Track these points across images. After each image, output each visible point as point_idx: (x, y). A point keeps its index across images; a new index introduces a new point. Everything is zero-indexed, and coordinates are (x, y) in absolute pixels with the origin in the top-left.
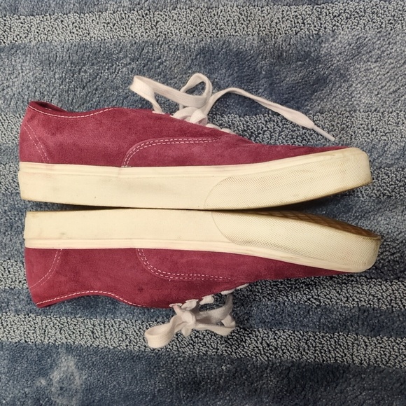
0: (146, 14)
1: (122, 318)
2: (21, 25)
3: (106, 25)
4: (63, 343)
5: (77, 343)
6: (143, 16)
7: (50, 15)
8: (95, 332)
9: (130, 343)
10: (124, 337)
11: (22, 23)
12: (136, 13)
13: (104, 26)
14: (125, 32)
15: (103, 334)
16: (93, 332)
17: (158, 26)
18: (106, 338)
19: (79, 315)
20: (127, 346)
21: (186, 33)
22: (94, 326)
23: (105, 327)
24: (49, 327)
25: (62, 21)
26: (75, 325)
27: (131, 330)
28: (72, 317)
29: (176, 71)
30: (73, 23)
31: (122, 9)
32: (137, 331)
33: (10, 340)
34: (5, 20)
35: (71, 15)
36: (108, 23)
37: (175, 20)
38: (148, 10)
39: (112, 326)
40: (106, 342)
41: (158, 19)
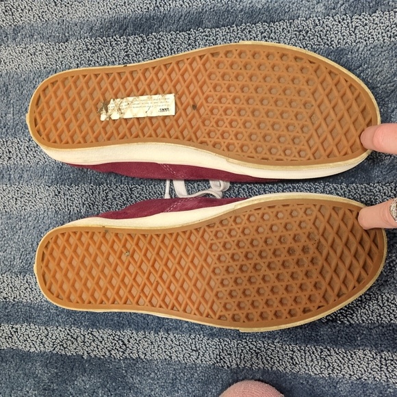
0: (343, 19)
1: (325, 346)
2: (206, 38)
3: (298, 33)
4: (259, 368)
5: (274, 369)
6: (339, 22)
7: (236, 26)
8: (295, 358)
9: (332, 371)
10: (327, 365)
11: (206, 36)
12: (331, 18)
13: (296, 34)
14: (319, 39)
15: (303, 360)
16: (292, 358)
17: (357, 31)
18: (307, 365)
19: (277, 341)
20: (329, 374)
21: (390, 37)
22: (294, 352)
23: (305, 353)
24: (245, 351)
25: (250, 32)
26: (273, 350)
27: (335, 358)
28: (269, 342)
29: (378, 79)
30: (262, 33)
31: (314, 15)
32: (341, 359)
33: (204, 362)
34: (189, 34)
35: (260, 24)
36: (301, 31)
37: (376, 24)
38: (345, 15)
39: (313, 353)
40: (307, 369)
41: (357, 24)
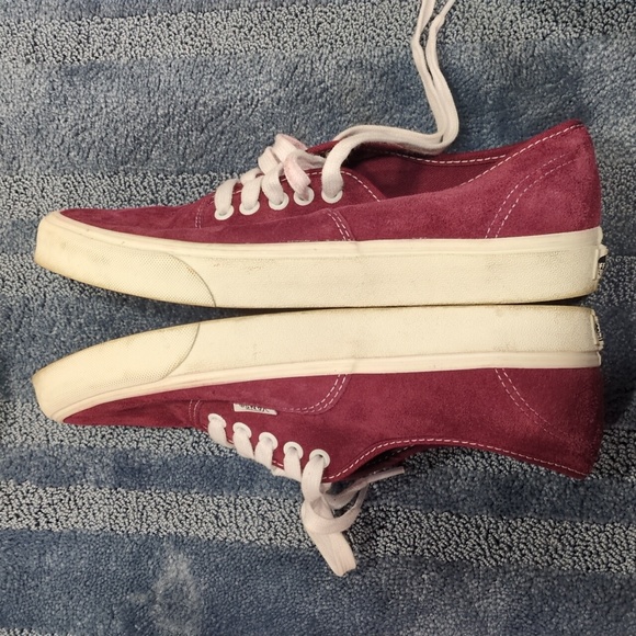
0: (302, 12)
1: (263, 496)
2: (105, 32)
3: (237, 30)
4: (169, 533)
5: (191, 534)
6: (296, 16)
7: (149, 15)
8: (221, 516)
9: (275, 535)
10: (266, 525)
11: (105, 29)
12: (284, 9)
13: (234, 32)
14: (268, 40)
15: (233, 519)
16: (217, 517)
17: (320, 30)
18: (238, 527)
19: (195, 490)
20: (270, 539)
21: (365, 41)
22: (219, 507)
23: (236, 509)
24: (148, 508)
25: (168, 25)
26: (189, 505)
27: (277, 514)
28: (184, 492)
29: (348, 102)
30: (186, 28)
31: (262, 4)
32: (286, 516)
33: (88, 527)
34: (80, 25)
35: (182, 15)
36: (241, 27)
37: (347, 20)
38: (305, 5)
39: (248, 507)
40: (238, 533)
41: (321, 20)
